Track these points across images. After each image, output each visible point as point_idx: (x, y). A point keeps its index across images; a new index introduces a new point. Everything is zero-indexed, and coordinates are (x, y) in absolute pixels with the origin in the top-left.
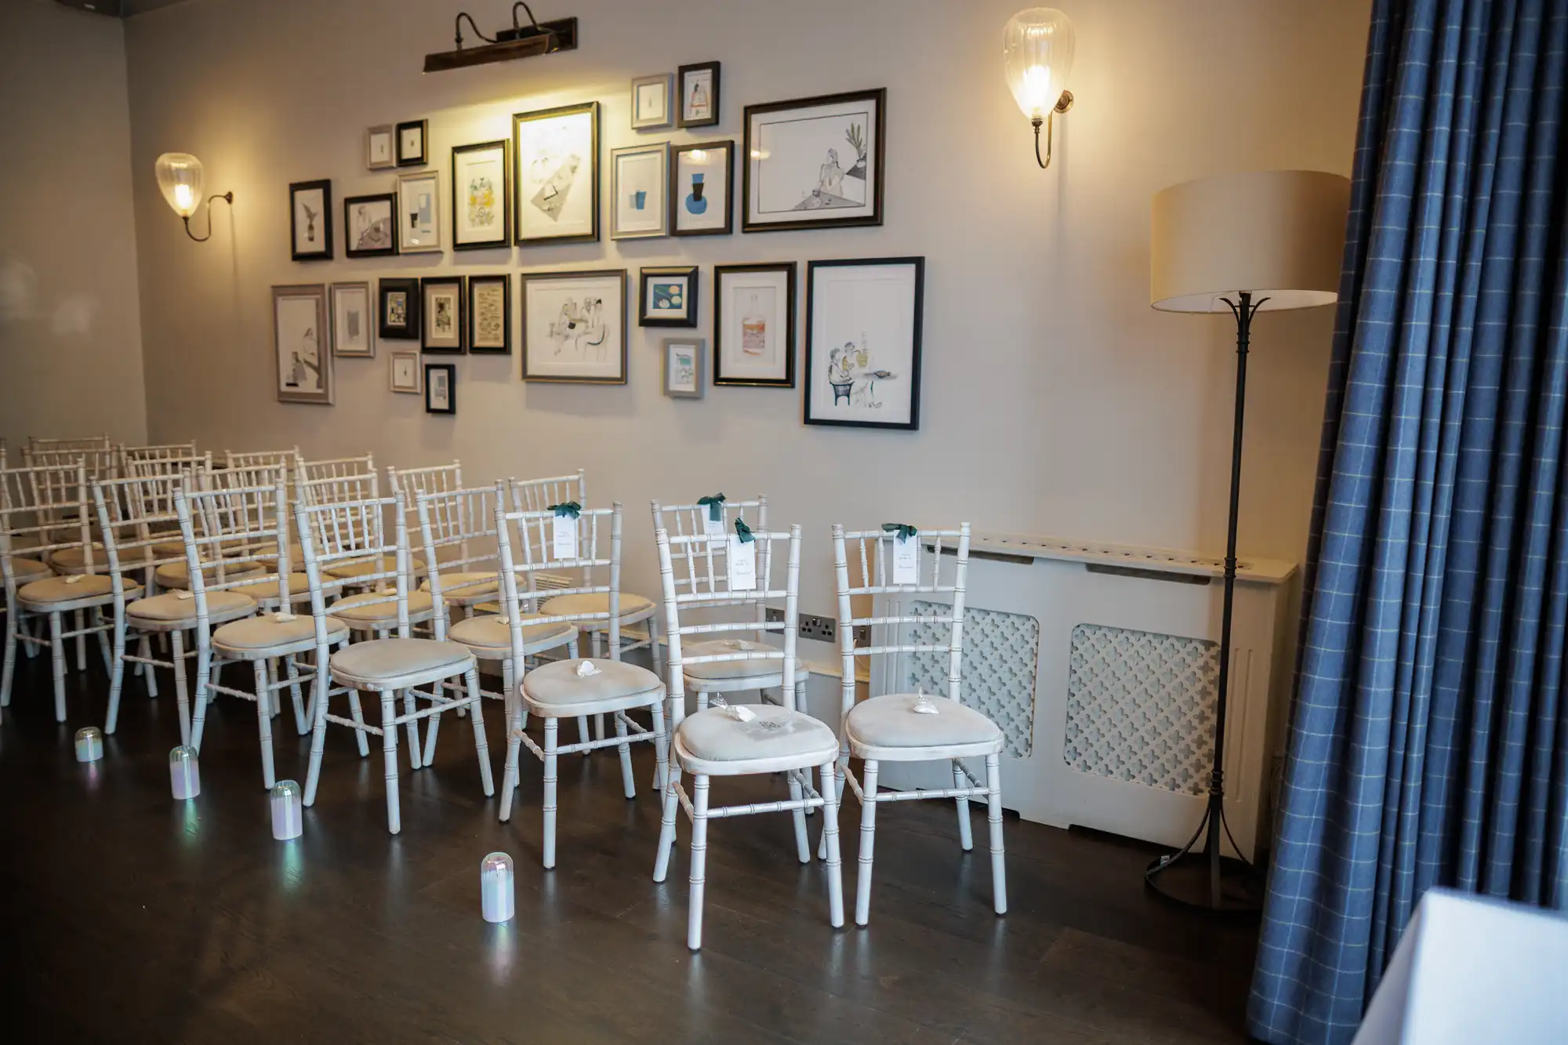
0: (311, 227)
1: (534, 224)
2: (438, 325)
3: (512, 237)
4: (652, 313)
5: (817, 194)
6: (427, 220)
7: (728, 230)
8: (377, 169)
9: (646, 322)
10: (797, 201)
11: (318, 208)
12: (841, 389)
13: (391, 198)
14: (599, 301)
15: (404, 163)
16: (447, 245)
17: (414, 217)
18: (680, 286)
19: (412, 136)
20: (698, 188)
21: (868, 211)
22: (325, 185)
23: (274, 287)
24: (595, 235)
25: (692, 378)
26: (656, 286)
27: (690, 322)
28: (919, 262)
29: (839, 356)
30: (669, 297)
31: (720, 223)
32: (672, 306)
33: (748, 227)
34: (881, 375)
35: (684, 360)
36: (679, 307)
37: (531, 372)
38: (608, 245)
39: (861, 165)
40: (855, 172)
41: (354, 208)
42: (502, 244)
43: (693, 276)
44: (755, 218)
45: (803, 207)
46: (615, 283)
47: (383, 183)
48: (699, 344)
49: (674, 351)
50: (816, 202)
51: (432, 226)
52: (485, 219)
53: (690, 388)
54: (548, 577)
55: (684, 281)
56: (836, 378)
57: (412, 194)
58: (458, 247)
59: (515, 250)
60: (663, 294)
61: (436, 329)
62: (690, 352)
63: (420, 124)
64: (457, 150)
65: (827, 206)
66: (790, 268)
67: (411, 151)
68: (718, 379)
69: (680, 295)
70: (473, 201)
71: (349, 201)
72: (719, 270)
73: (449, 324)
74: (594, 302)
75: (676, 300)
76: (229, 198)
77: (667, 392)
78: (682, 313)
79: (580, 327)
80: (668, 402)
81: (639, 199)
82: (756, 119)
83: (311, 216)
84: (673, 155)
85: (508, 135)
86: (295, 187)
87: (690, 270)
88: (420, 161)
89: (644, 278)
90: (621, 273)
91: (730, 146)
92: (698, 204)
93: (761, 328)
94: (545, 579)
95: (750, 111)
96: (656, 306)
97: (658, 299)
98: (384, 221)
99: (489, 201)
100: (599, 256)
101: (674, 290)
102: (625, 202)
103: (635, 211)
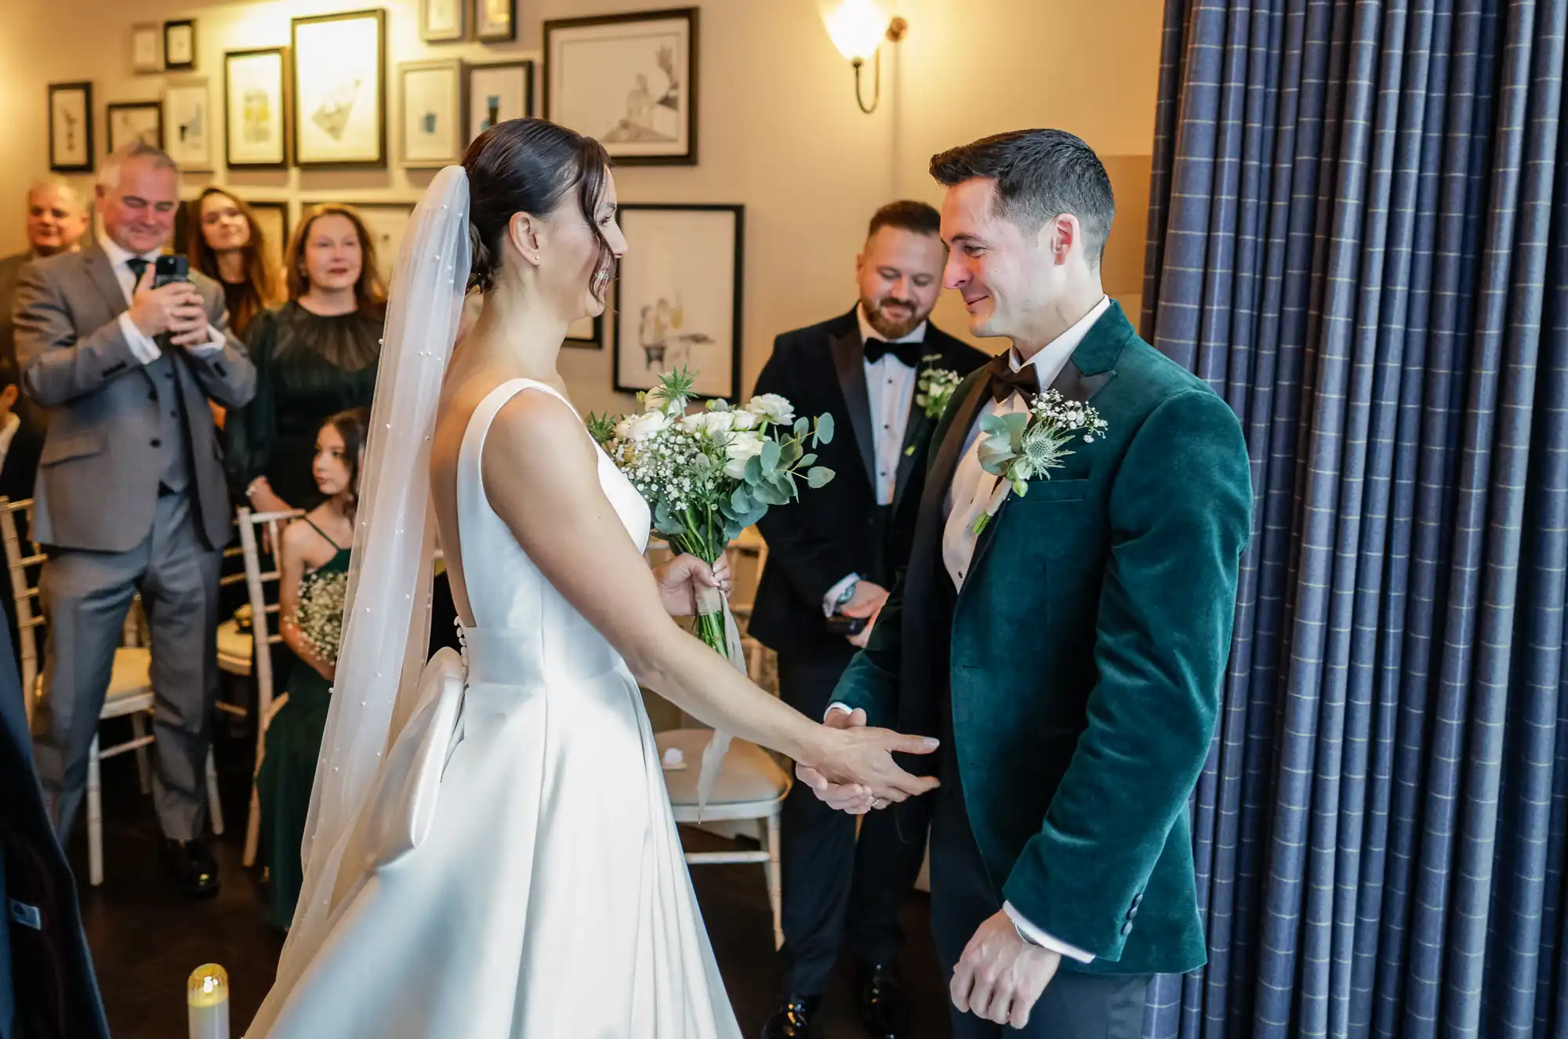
0: (70, 135)
1: (314, 145)
3: (290, 159)
5: (625, 125)
6: (197, 133)
8: (144, 72)
11: (79, 113)
12: (654, 353)
13: (157, 105)
15: (171, 66)
16: (219, 165)
17: (183, 129)
19: (180, 35)
20: (493, 109)
21: (680, 148)
22: (86, 87)
24: (381, 163)
28: (738, 211)
29: (651, 314)
34: (698, 339)
38: (396, 172)
39: (672, 94)
40: (667, 102)
41: (118, 116)
42: (281, 166)
45: (611, 139)
47: (148, 89)
50: (624, 134)
51: (202, 140)
52: (261, 135)
56: (649, 340)
57: (180, 103)
58: (232, 167)
59: (294, 173)
63: (187, 23)
64: (230, 54)
65: (636, 139)
67: (180, 54)
70: (248, 115)
71: (112, 107)
81: (430, 122)
82: (558, 36)
83: (70, 121)
84: (466, 71)
85: (284, 41)
86: (53, 88)
88: (188, 66)
91: (529, 66)
95: (550, 26)
98: (149, 131)
99: (264, 115)
100: (385, 184)
102: (414, 124)
103: (425, 136)
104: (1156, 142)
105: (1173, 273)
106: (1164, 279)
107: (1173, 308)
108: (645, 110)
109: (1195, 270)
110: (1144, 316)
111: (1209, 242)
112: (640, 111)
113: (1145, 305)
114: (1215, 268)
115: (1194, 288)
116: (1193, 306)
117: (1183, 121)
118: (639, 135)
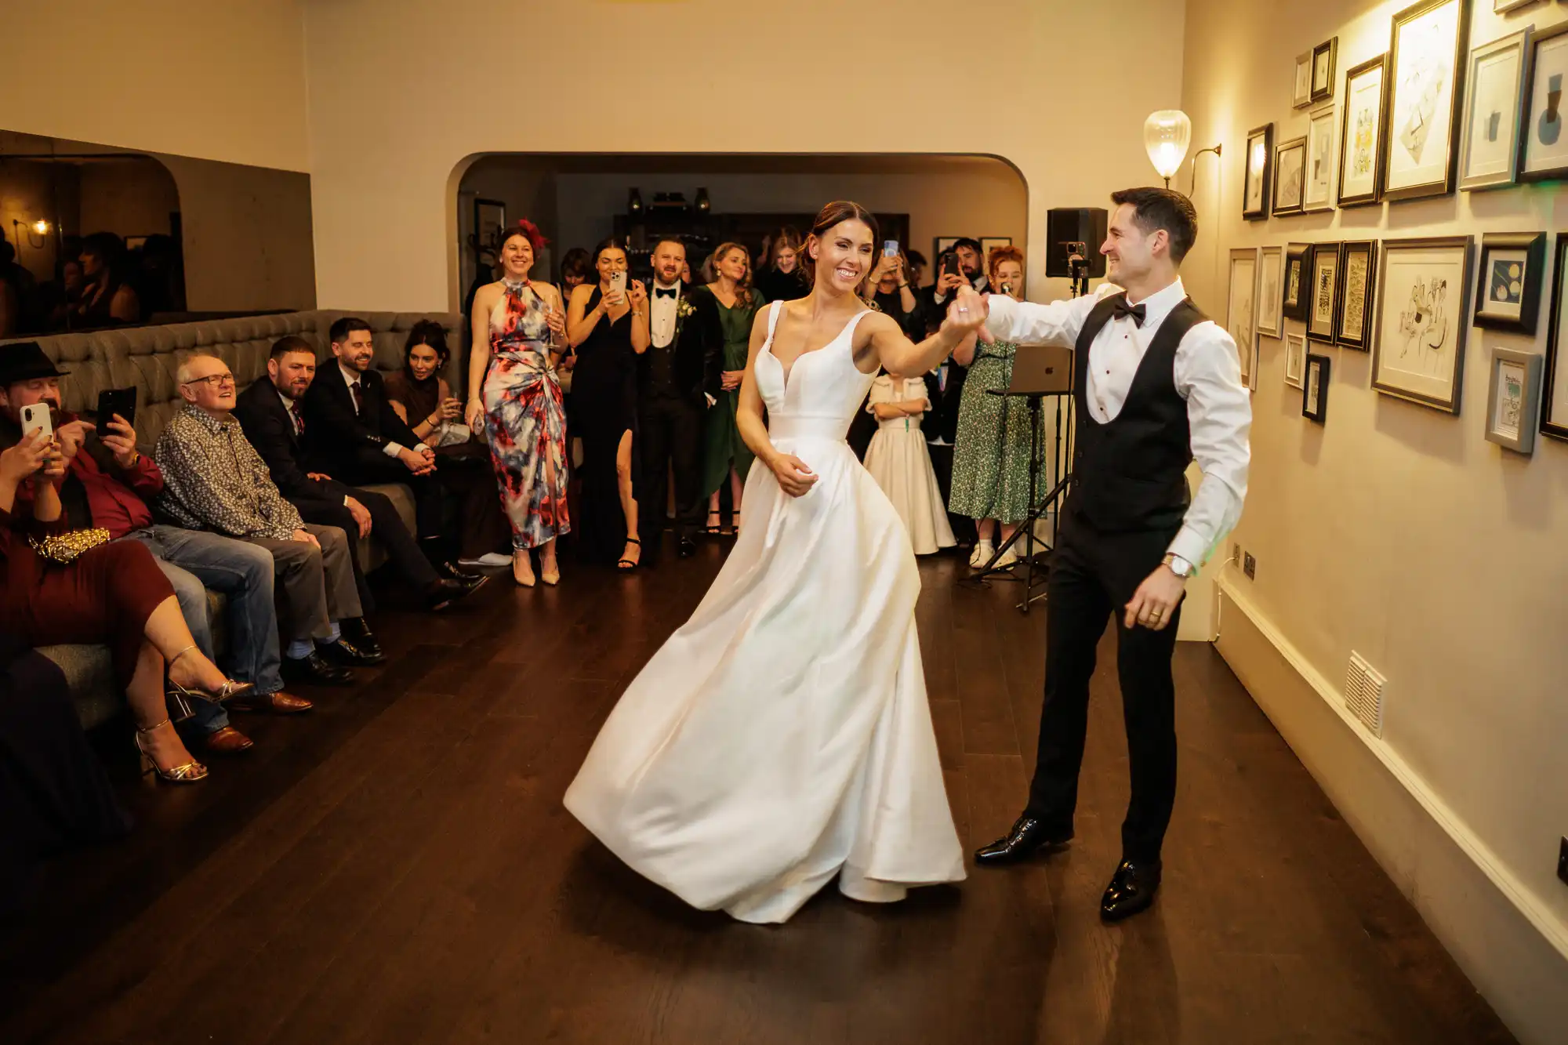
0: (1257, 181)
1: (1401, 169)
2: (1321, 305)
3: (1381, 189)
4: (1489, 307)
6: (1325, 168)
8: (1298, 108)
9: (1482, 322)
13: (1304, 144)
14: (1444, 284)
15: (1315, 97)
16: (1335, 201)
17: (1317, 163)
18: (1520, 264)
19: (1324, 61)
22: (1269, 131)
23: (1231, 250)
24: (1451, 185)
25: (1518, 418)
26: (1497, 266)
27: (1524, 327)
30: (1507, 283)
32: (1508, 299)
35: (1513, 387)
36: (1515, 299)
37: (1379, 381)
41: (1283, 158)
42: (1371, 200)
43: (1534, 249)
46: (1460, 258)
47: (1300, 126)
49: (1505, 373)
51: (1326, 175)
52: (1362, 165)
53: (1513, 435)
54: (1368, 668)
55: (1523, 259)
57: (1318, 138)
58: (1343, 204)
59: (1384, 207)
60: (1502, 276)
61: (1319, 310)
62: (1520, 376)
63: (1331, 45)
64: (1350, 74)
67: (1322, 81)
68: (1545, 426)
69: (1518, 278)
70: (1358, 143)
71: (1280, 149)
72: (1561, 241)
73: (1328, 304)
74: (1439, 285)
75: (1513, 288)
76: (1218, 151)
77: (1489, 435)
78: (1516, 310)
79: (1425, 318)
81: (1494, 125)
85: (1387, 47)
86: (1252, 134)
87: (1530, 239)
88: (1327, 94)
89: (1487, 248)
90: (1468, 243)
92: (1551, 127)
94: (1364, 668)
96: (1493, 295)
97: (1496, 285)
98: (1296, 172)
99: (1367, 140)
100: (1451, 216)
101: (1513, 272)
102: (1479, 130)
103: (1488, 145)
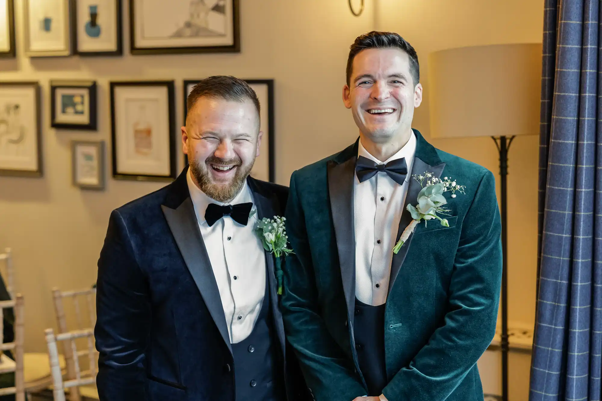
4: (61, 118)
5: (188, 25)
7: (119, 52)
9: (57, 126)
10: (173, 30)
14: (17, 107)
18: (83, 96)
20: (94, 16)
21: (227, 41)
24: (13, 53)
25: (96, 172)
26: (64, 97)
27: (92, 126)
28: (270, 84)
30: (74, 105)
31: (112, 46)
32: (77, 112)
33: (135, 50)
35: (89, 158)
36: (82, 113)
38: (24, 61)
39: (221, 3)
40: (218, 9)
43: (93, 89)
44: (140, 43)
45: (178, 35)
46: (30, 93)
48: (101, 145)
49: (81, 150)
50: (188, 32)
53: (93, 180)
55: (85, 93)
60: (68, 102)
62: (93, 151)
65: (196, 35)
66: (170, 85)
68: (115, 173)
69: (82, 103)
72: (113, 85)
74: (13, 107)
75: (79, 108)
77: (76, 184)
78: (84, 119)
80: (77, 193)
81: (47, 24)
87: (90, 84)
89: (53, 89)
90: (35, 85)
92: (93, 30)
93: (148, 132)
96: (64, 112)
97: (65, 106)
100: (15, 68)
101: (77, 100)
102: (35, 25)
103: (44, 34)
104: (545, 35)
105: (557, 121)
106: (553, 124)
107: (559, 143)
108: (202, 15)
109: (572, 118)
110: (541, 150)
111: (580, 100)
112: (198, 16)
113: (542, 142)
114: (584, 117)
115: (572, 129)
116: (571, 142)
117: (561, 22)
118: (198, 32)
